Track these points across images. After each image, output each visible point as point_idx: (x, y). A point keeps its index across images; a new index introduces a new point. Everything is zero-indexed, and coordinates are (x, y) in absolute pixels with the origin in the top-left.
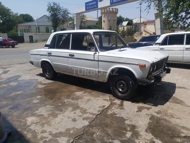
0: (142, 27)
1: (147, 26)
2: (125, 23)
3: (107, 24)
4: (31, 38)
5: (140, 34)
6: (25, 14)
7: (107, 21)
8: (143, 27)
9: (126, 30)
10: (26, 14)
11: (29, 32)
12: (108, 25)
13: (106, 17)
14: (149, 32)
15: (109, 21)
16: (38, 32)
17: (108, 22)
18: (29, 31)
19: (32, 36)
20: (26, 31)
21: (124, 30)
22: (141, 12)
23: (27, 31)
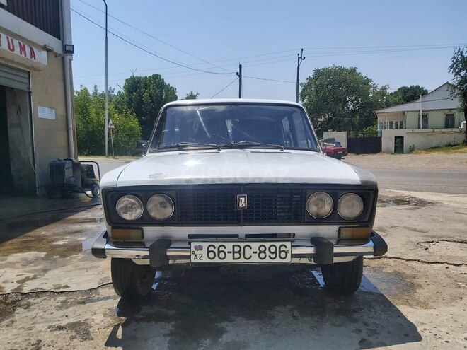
4: (399, 141)
6: (409, 87)
10: (412, 87)
11: (401, 128)
16: (421, 127)
18: (401, 124)
19: (402, 138)
20: (394, 127)
23: (396, 125)
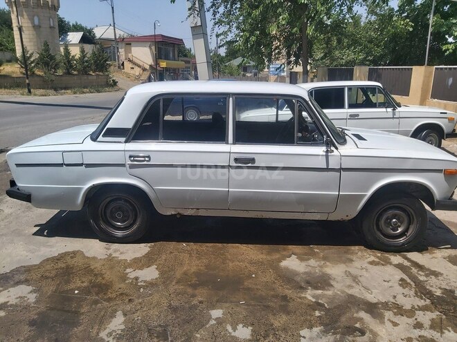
0: (120, 50)
1: (133, 49)
2: (74, 37)
3: (31, 36)
5: (119, 67)
7: (31, 29)
8: (123, 50)
9: (88, 55)
12: (35, 40)
13: (26, 16)
14: (141, 64)
15: (37, 28)
17: (35, 30)
21: (84, 56)
22: (113, 12)
